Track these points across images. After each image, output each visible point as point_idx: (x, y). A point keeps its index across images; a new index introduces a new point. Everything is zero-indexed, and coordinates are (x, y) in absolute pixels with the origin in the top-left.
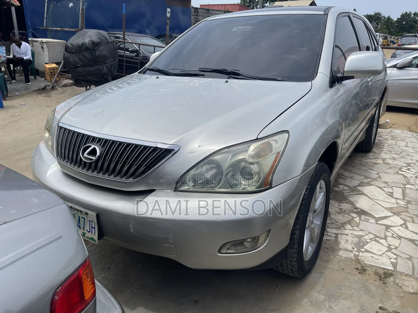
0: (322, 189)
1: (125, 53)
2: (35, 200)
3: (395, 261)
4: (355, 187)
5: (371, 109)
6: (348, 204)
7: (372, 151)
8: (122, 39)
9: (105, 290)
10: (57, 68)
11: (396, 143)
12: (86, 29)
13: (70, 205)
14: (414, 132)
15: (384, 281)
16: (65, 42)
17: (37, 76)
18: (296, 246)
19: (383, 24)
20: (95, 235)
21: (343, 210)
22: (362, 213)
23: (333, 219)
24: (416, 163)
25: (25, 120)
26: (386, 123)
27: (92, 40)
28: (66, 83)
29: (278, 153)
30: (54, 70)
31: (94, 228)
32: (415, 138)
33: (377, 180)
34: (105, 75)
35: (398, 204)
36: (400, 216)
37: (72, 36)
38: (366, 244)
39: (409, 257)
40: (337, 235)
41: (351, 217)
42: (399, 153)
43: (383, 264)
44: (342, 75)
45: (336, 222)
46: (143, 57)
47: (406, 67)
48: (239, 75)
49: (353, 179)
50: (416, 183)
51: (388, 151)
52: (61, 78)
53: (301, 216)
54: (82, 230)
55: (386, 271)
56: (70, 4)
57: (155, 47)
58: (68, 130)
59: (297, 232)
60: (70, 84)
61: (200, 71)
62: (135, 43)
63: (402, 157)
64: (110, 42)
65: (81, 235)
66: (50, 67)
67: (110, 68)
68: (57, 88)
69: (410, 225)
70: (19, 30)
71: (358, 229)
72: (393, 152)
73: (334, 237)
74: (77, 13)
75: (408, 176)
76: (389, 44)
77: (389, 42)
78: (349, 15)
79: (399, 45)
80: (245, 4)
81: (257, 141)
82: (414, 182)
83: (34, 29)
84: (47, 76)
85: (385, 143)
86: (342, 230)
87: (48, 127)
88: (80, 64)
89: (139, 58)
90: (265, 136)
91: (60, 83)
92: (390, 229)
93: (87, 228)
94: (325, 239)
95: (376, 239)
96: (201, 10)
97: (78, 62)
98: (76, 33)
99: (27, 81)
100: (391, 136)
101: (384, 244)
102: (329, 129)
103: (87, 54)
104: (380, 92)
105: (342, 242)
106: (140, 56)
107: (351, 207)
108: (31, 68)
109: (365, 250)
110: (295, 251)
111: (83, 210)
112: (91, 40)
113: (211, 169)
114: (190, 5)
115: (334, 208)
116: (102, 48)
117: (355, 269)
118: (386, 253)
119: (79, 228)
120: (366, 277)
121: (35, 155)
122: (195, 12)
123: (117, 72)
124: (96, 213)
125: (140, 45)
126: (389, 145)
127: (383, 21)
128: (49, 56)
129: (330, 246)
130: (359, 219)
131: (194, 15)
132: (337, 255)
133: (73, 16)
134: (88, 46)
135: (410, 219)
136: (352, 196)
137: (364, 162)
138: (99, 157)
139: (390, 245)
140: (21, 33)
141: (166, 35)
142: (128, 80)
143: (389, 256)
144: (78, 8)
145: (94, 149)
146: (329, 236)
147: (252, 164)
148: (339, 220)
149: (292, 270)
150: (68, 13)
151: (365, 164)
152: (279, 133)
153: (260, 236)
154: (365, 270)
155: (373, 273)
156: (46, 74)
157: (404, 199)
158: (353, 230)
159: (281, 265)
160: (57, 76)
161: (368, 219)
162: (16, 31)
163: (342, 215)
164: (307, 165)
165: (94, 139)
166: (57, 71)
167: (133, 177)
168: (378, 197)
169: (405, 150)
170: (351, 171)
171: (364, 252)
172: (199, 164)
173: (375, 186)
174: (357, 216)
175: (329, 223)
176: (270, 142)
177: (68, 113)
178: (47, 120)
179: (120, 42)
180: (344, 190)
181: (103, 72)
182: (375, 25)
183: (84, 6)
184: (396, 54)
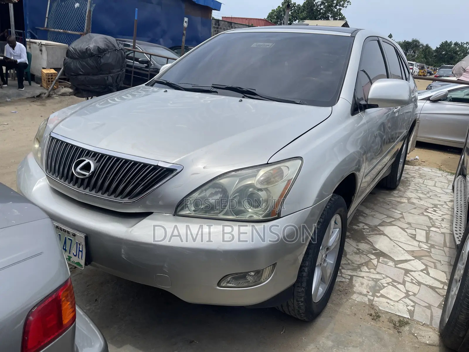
0: (337, 224)
1: (134, 63)
2: (16, 212)
3: (412, 309)
4: (376, 226)
5: (398, 142)
6: (365, 244)
7: (397, 188)
8: (132, 47)
9: (87, 319)
10: (56, 74)
11: (424, 182)
12: (92, 32)
13: (57, 224)
14: (445, 172)
15: (398, 330)
16: (67, 45)
17: (32, 82)
18: (304, 284)
19: (421, 53)
20: (82, 260)
21: (361, 251)
22: (380, 254)
23: (349, 259)
24: (443, 205)
25: (14, 130)
26: (415, 159)
27: (98, 45)
28: (65, 92)
29: (289, 181)
30: (52, 76)
31: (82, 251)
32: (445, 178)
33: (400, 220)
34: (109, 85)
35: (420, 248)
36: (421, 261)
37: (75, 40)
38: (383, 288)
39: (428, 305)
40: (352, 277)
41: (368, 258)
42: (426, 193)
43: (399, 311)
44: (366, 103)
45: (353, 263)
46: (154, 70)
47: (440, 100)
48: (255, 94)
49: (375, 218)
50: (442, 226)
51: (414, 190)
52: (60, 86)
53: (311, 251)
54: (67, 254)
55: (402, 319)
56: (76, 4)
57: (168, 58)
58: (60, 142)
59: (306, 269)
60: (69, 93)
61: (213, 88)
62: (146, 52)
63: (429, 197)
64: (118, 50)
65: (67, 259)
66: (48, 72)
67: (116, 78)
68: (53, 97)
69: (432, 271)
70: (16, 29)
71: (375, 272)
72: (420, 192)
73: (349, 279)
74: (83, 15)
75: (434, 218)
76: (426, 75)
77: (426, 73)
78: (378, 40)
79: (436, 76)
80: (272, 20)
81: (268, 166)
82: (440, 225)
83: (34, 29)
84: (43, 83)
85: (412, 181)
86: (357, 272)
87: (38, 138)
88: (82, 72)
89: (149, 70)
90: (277, 161)
91: (58, 92)
92: (410, 274)
93: (74, 251)
94: (339, 281)
95: (394, 283)
96: (223, 22)
97: (80, 69)
98: (80, 37)
99: (21, 86)
100: (419, 174)
101: (401, 290)
102: (347, 159)
103: (90, 61)
104: (408, 124)
105: (357, 285)
106: (151, 67)
107: (370, 248)
108: (26, 73)
109: (381, 295)
110: (303, 290)
111: (70, 231)
112: (96, 46)
113: (216, 193)
114: (211, 16)
115: (352, 248)
116: (108, 55)
117: (368, 314)
118: (404, 299)
119: (63, 251)
120: (379, 324)
121: (22, 167)
122: (216, 24)
123: (124, 84)
124: (85, 234)
125: (152, 56)
126: (415, 184)
127: (421, 50)
128: (48, 61)
129: (343, 288)
130: (377, 261)
131: (214, 27)
132: (350, 299)
133: (78, 18)
134: (92, 52)
135: (432, 265)
136: (373, 236)
137: (387, 200)
138: (93, 173)
139: (408, 291)
140: (17, 32)
141: (181, 46)
142: (133, 91)
143: (406, 303)
144: (84, 9)
145: (88, 163)
146: (344, 277)
147: (260, 190)
148: (356, 261)
149: (299, 311)
150: (73, 14)
151: (388, 203)
152: (292, 159)
153: (264, 269)
154: (379, 317)
155: (387, 320)
156: (43, 81)
157: (427, 242)
158: (370, 272)
159: (288, 306)
160: (55, 83)
161: (387, 261)
162: (13, 30)
163: (359, 255)
164: (320, 196)
165: (89, 153)
166: (55, 78)
167: (129, 197)
168: (399, 239)
169: (432, 190)
170: (373, 209)
171: (380, 297)
172: (203, 187)
173: (398, 226)
174: (375, 258)
175: (345, 264)
176: (281, 168)
177: (63, 122)
178: (39, 130)
179: (129, 50)
180: (364, 229)
181: (108, 82)
182: (412, 54)
183: (92, 8)
184: (432, 86)
